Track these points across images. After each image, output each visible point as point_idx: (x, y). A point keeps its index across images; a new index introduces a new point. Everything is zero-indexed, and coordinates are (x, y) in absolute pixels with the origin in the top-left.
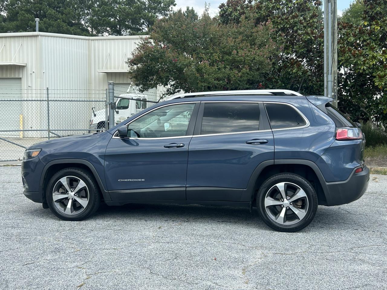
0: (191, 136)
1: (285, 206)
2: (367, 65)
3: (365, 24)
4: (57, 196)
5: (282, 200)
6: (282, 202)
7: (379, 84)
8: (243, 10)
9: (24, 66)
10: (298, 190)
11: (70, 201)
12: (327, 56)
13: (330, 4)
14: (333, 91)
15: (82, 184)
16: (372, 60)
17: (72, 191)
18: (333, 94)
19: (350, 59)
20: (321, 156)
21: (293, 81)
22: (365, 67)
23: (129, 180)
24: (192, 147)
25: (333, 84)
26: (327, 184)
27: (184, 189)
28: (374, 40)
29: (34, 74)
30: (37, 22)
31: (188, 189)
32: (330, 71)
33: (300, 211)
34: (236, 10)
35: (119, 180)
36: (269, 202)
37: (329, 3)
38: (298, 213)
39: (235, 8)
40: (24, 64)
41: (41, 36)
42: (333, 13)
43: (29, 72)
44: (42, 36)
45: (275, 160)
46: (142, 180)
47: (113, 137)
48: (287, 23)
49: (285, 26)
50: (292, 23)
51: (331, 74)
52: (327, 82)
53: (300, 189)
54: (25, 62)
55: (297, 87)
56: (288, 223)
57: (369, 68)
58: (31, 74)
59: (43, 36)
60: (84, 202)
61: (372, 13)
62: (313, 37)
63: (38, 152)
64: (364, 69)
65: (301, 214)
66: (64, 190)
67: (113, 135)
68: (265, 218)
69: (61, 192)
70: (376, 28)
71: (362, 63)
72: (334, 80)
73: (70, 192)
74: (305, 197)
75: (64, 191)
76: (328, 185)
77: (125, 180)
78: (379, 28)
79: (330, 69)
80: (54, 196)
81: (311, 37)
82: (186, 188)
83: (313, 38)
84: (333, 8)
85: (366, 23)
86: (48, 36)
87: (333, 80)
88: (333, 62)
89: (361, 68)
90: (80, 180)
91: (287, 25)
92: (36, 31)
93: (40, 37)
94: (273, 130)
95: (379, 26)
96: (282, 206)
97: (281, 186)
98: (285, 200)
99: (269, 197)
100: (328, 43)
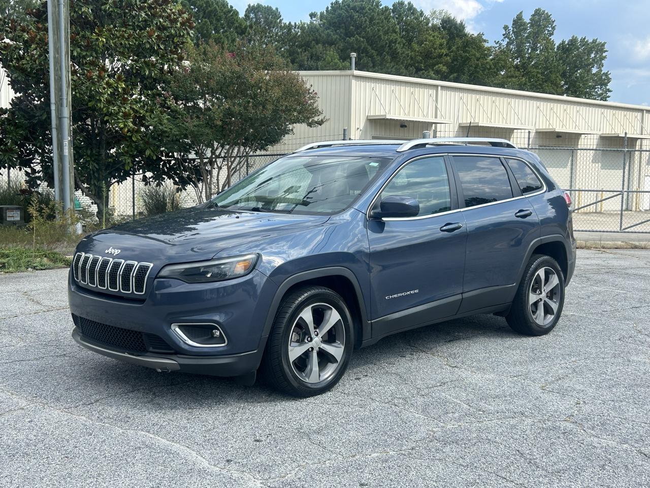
1: (543, 300)
5: (540, 291)
6: (540, 295)
10: (553, 276)
11: (315, 356)
14: (69, 134)
15: (334, 316)
17: (316, 333)
18: (70, 139)
23: (399, 294)
25: (69, 122)
27: (459, 297)
31: (465, 295)
32: (65, 101)
33: (554, 303)
35: (386, 298)
36: (533, 297)
38: (553, 306)
45: (541, 238)
51: (66, 106)
52: (60, 118)
53: (555, 274)
60: (336, 351)
67: (366, 215)
70: (101, 39)
72: (70, 116)
73: (314, 337)
74: (558, 284)
75: (299, 338)
77: (395, 296)
80: (290, 353)
82: (462, 295)
88: (69, 87)
90: (331, 309)
95: (104, 37)
96: (540, 300)
98: (543, 291)
99: (532, 291)
100: (58, 53)
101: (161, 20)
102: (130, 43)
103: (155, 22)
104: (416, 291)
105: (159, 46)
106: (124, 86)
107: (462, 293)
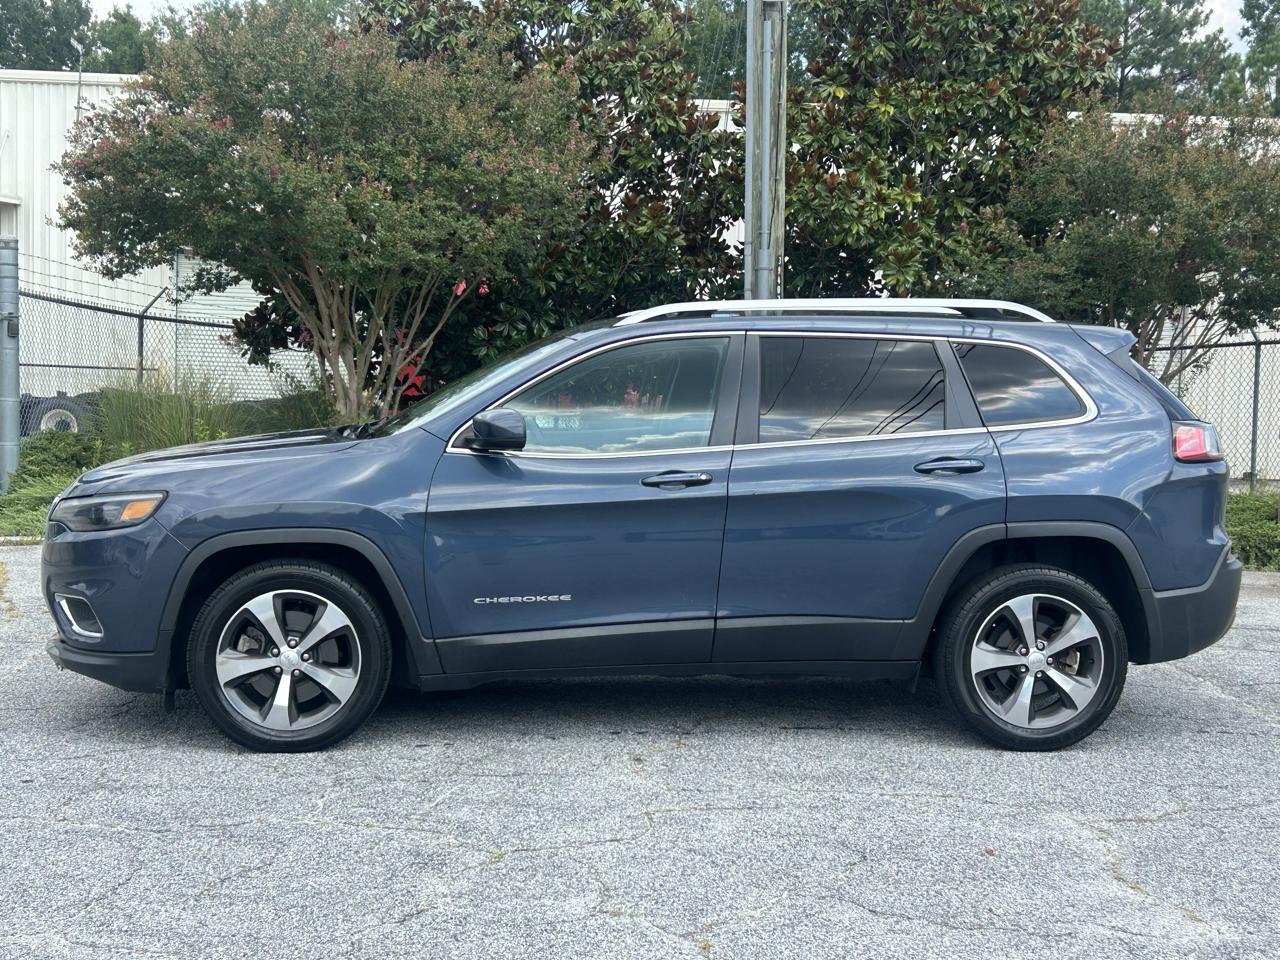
0: (730, 448)
1: (1033, 669)
2: (866, 222)
3: (838, 94)
4: (231, 665)
5: (1024, 650)
6: (1023, 658)
7: (898, 280)
8: (448, 14)
10: (1073, 617)
11: (285, 683)
12: (755, 188)
13: (768, 24)
15: (333, 619)
16: (877, 208)
17: (293, 643)
19: (814, 199)
21: (629, 261)
22: (862, 228)
23: (512, 599)
25: (773, 277)
26: (1158, 595)
27: (709, 625)
28: (872, 146)
31: (721, 624)
32: (765, 237)
33: (1077, 681)
34: (423, 13)
35: (476, 601)
36: (984, 658)
37: (765, 20)
38: (1072, 689)
39: (421, 7)
42: (777, 54)
45: (1009, 525)
46: (562, 598)
47: (449, 449)
48: (599, 72)
49: (596, 82)
50: (618, 74)
51: (769, 248)
52: (756, 271)
53: (1080, 614)
55: (634, 282)
56: (1041, 723)
57: (870, 231)
60: (341, 683)
61: (860, 62)
62: (684, 121)
63: (154, 504)
64: (858, 233)
65: (1081, 690)
66: (258, 640)
67: (448, 442)
68: (973, 710)
69: (246, 649)
70: (883, 109)
71: (856, 213)
72: (777, 266)
73: (284, 649)
74: (1096, 638)
75: (257, 647)
76: (1157, 599)
77: (501, 600)
78: (892, 110)
79: (765, 230)
80: (222, 664)
81: (677, 122)
82: (715, 622)
83: (683, 127)
84: (776, 37)
85: (842, 92)
87: (773, 266)
88: (776, 211)
89: (851, 231)
90: (326, 605)
91: (601, 79)
94: (991, 429)
95: (893, 103)
96: (1023, 670)
97: (1022, 606)
98: (1033, 649)
99: (983, 645)
100: (758, 147)
101: (1038, 56)
102: (949, 110)
103: (1022, 61)
104: (566, 598)
105: (1019, 109)
106: (920, 200)
107: (716, 619)
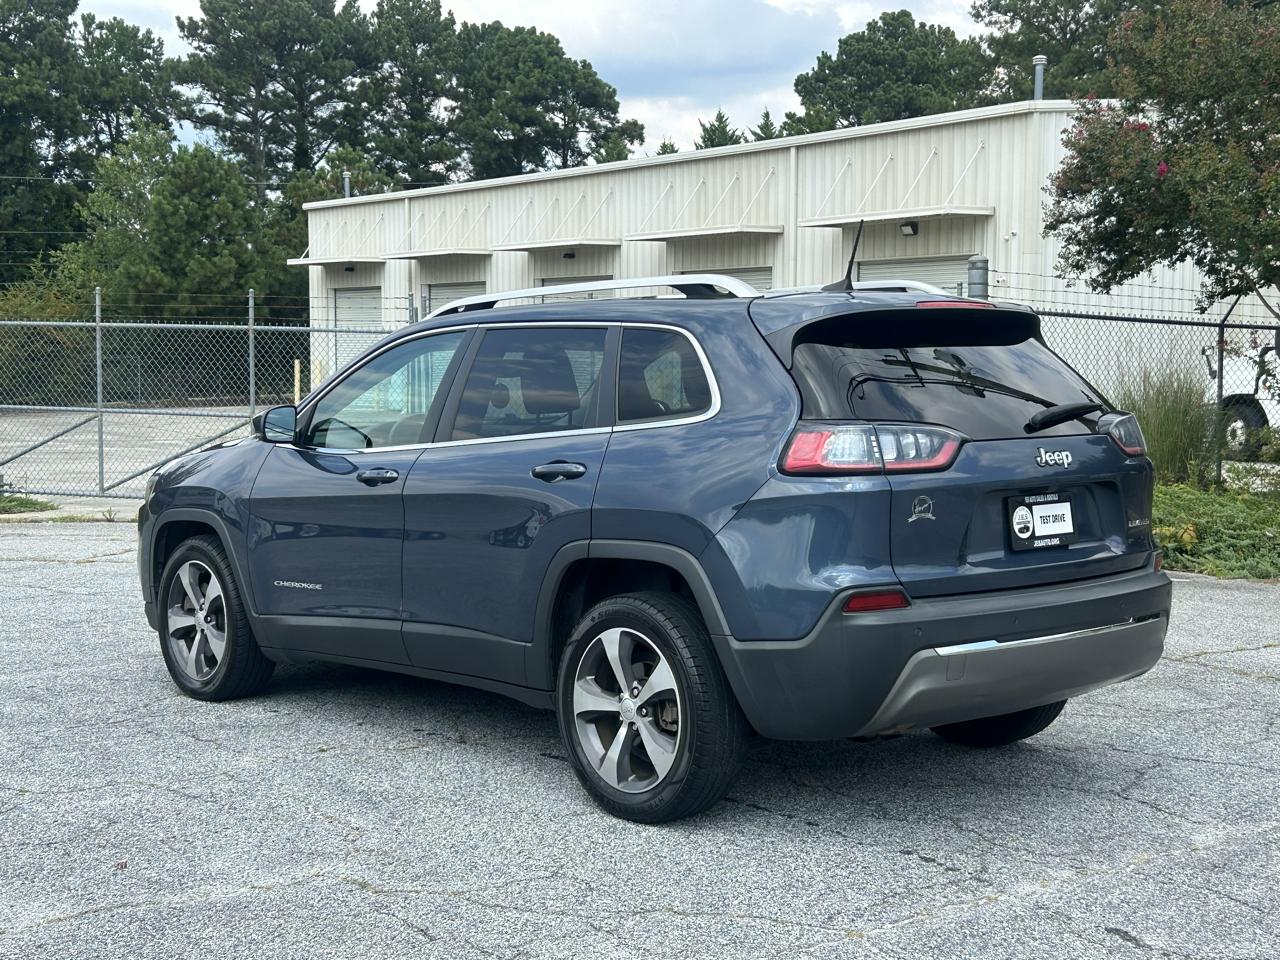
4: (174, 620)
5: (622, 695)
6: (617, 703)
9: (986, 218)
11: (197, 639)
15: (214, 587)
17: (203, 606)
20: (718, 537)
23: (293, 584)
24: (416, 485)
26: (735, 645)
29: (1014, 242)
30: (1039, 70)
31: (406, 627)
33: (657, 742)
35: (276, 583)
36: (587, 697)
38: (653, 750)
40: (987, 209)
41: (1041, 113)
43: (1002, 235)
44: (1045, 112)
45: (592, 542)
46: (317, 587)
54: (991, 204)
56: (629, 786)
58: (1007, 240)
59: (1050, 112)
60: (219, 645)
65: (663, 757)
69: (187, 608)
73: (197, 610)
74: (674, 690)
76: (737, 651)
77: (287, 584)
80: (169, 618)
82: (403, 624)
86: (1056, 112)
92: (1033, 98)
93: (1036, 116)
94: (615, 428)
96: (619, 719)
97: (611, 640)
98: (626, 695)
99: (585, 679)
104: (319, 587)
